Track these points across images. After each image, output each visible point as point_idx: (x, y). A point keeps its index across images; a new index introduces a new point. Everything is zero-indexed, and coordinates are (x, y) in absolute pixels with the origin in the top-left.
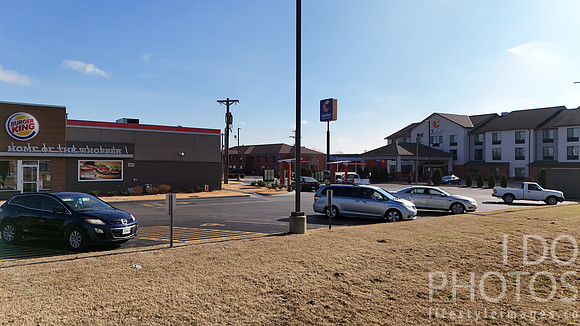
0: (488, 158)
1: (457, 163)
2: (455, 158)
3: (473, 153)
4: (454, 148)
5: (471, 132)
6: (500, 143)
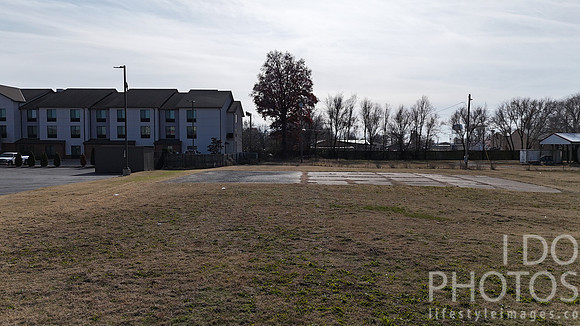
0: (43, 136)
1: (6, 141)
2: (5, 136)
3: (25, 130)
4: (2, 124)
6: (55, 120)
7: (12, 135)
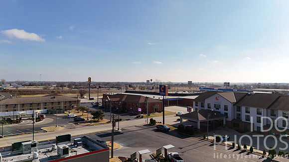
0: (244, 119)
1: (227, 119)
2: (227, 117)
3: (236, 116)
4: (226, 112)
5: (235, 104)
6: (249, 113)
7: (230, 117)
